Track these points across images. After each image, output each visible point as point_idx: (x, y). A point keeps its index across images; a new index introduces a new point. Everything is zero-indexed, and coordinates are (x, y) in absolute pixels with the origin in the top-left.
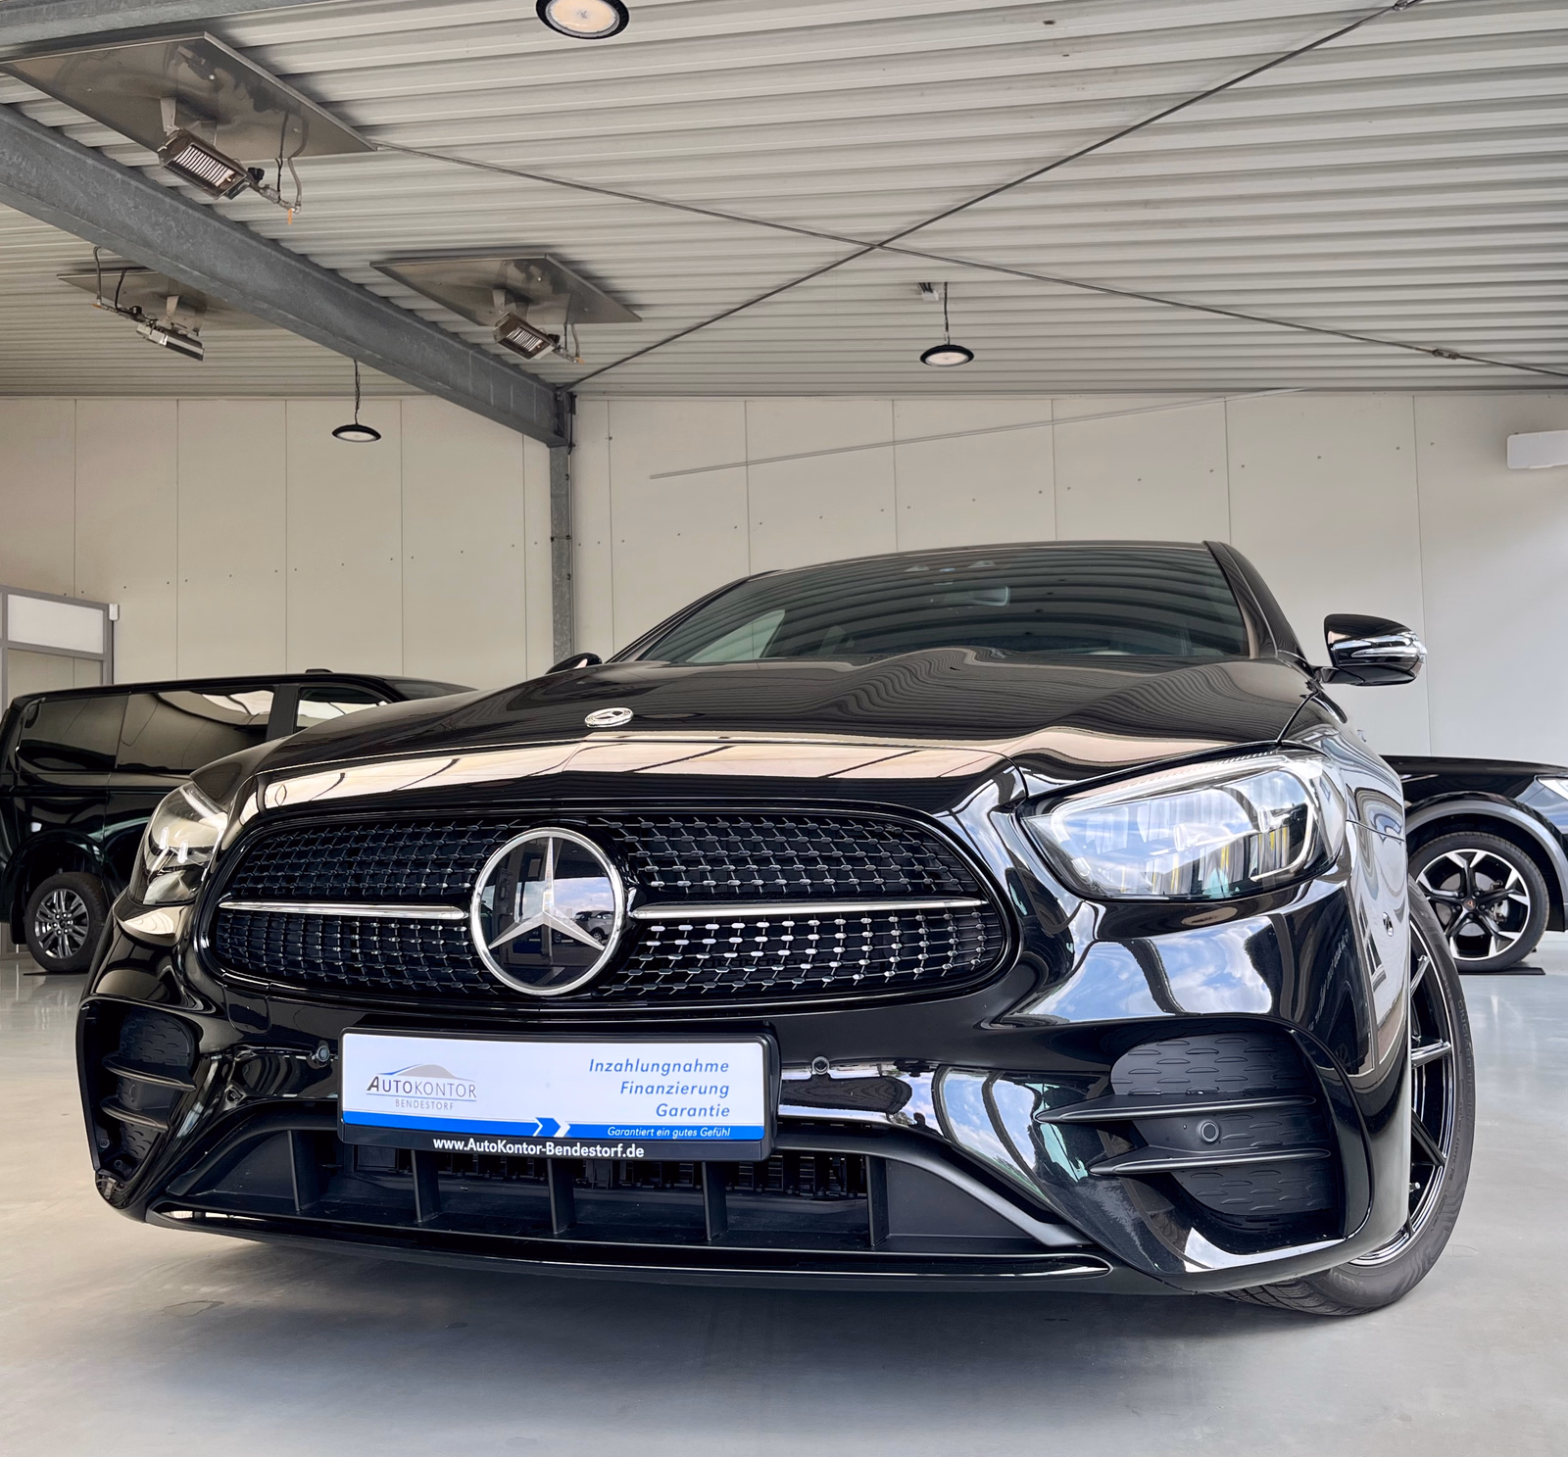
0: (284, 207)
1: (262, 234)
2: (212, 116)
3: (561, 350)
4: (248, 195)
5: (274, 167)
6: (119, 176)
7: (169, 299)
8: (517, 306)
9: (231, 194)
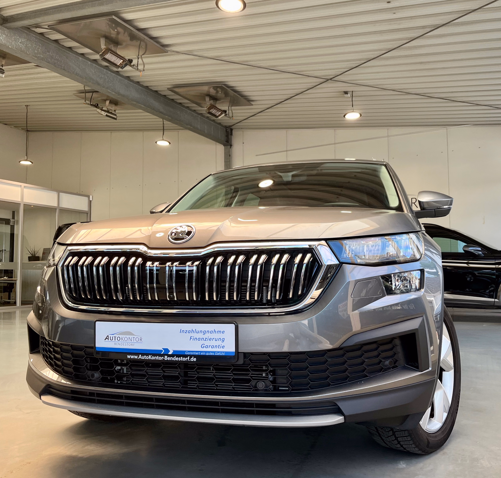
0: (139, 71)
1: (135, 80)
2: (116, 43)
3: (227, 115)
4: (128, 68)
5: (136, 59)
6: (89, 63)
7: (107, 101)
8: (213, 101)
9: (122, 68)
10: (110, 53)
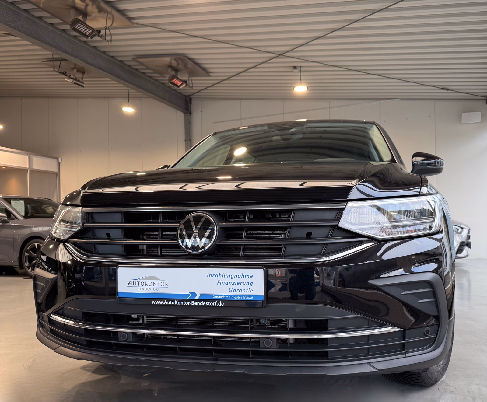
0: (107, 42)
1: (101, 50)
2: (85, 14)
3: (188, 85)
4: (96, 38)
5: (104, 30)
6: (59, 32)
7: (74, 69)
8: (175, 72)
9: (91, 38)
10: (80, 23)
